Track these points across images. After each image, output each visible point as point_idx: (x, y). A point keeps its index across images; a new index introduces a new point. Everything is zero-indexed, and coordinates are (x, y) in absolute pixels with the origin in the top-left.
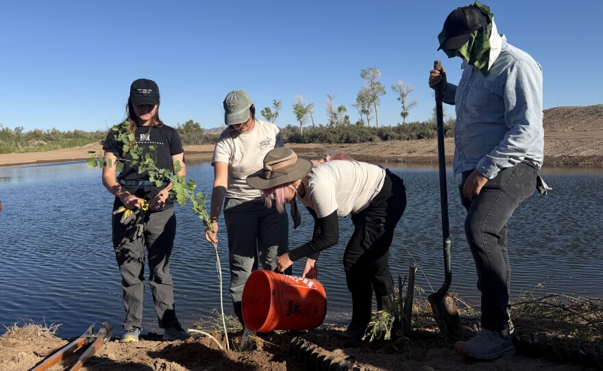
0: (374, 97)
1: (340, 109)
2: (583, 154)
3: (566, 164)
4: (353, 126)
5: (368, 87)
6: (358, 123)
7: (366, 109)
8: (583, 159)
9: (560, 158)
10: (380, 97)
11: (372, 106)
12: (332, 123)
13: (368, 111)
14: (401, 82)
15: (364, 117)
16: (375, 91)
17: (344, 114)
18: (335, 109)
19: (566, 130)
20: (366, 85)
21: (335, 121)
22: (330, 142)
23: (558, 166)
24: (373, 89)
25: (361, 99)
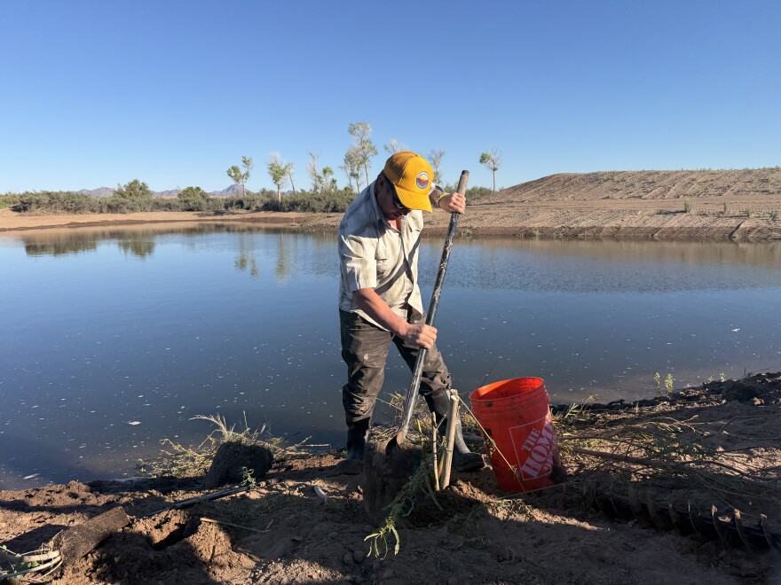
0: (365, 158)
1: (325, 171)
2: (583, 224)
3: (565, 236)
4: (341, 192)
5: (357, 146)
6: (346, 189)
7: (356, 172)
8: (582, 230)
9: (560, 229)
10: (370, 158)
11: (362, 169)
12: (316, 188)
13: (357, 175)
14: (394, 142)
15: (354, 181)
16: (366, 150)
17: (330, 178)
18: (319, 172)
19: (566, 199)
20: (355, 143)
21: (320, 185)
22: (314, 210)
23: (557, 238)
24: (363, 148)
25: (349, 159)
